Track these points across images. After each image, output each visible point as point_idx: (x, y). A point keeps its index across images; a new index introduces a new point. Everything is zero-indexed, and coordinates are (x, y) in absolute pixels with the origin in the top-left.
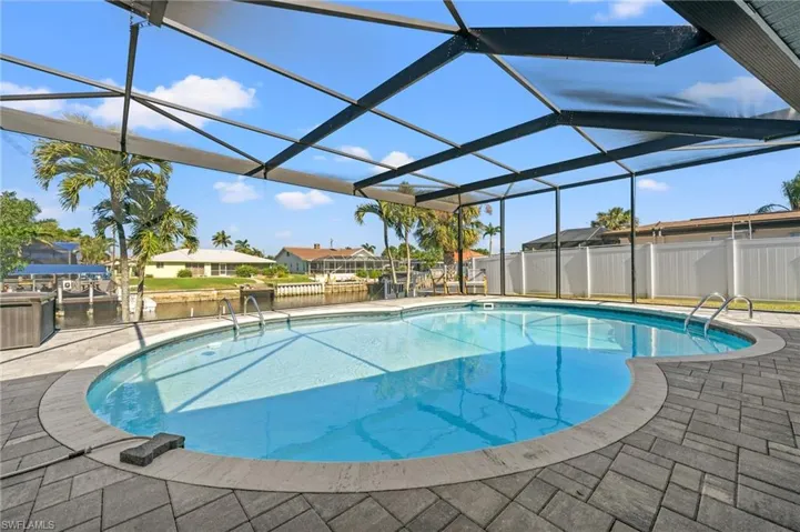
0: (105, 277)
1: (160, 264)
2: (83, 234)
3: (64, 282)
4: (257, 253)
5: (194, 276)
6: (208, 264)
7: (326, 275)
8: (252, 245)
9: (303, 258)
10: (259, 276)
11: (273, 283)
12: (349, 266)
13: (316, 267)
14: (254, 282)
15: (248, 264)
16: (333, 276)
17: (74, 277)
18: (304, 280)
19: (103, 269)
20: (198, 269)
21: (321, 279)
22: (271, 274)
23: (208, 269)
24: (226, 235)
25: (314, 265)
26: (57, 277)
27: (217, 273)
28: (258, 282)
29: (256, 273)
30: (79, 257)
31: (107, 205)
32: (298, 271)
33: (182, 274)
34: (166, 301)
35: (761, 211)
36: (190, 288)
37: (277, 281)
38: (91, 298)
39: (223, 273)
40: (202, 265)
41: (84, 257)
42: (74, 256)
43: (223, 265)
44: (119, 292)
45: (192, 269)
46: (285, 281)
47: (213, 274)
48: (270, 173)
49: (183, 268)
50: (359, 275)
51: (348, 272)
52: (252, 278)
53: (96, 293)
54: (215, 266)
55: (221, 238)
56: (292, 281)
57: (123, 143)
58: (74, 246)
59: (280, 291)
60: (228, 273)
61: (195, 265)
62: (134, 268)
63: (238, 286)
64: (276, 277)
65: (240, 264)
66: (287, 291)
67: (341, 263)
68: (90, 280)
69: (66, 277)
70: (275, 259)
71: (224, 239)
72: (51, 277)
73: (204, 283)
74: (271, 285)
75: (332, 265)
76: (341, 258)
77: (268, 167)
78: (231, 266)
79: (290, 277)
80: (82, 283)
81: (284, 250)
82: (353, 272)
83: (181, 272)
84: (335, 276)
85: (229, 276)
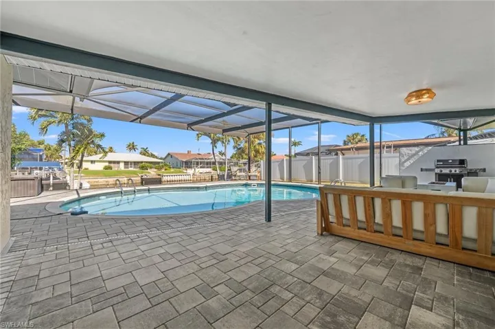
0: (60, 169)
1: (92, 162)
2: (46, 144)
3: (35, 172)
4: (153, 156)
5: (113, 169)
6: (122, 162)
7: (193, 170)
8: (150, 151)
9: (180, 159)
10: (153, 169)
11: (161, 174)
12: (208, 164)
13: (188, 164)
14: (149, 173)
15: (147, 162)
16: (197, 170)
17: (41, 169)
18: (180, 172)
19: (58, 164)
20: (116, 165)
21: (190, 171)
22: (160, 169)
23: (122, 165)
24: (135, 144)
25: (186, 163)
26: (31, 168)
27: (128, 168)
28: (152, 173)
29: (151, 168)
30: (44, 157)
31: (64, 133)
32: (177, 167)
33: (106, 168)
34: (96, 183)
35: (427, 138)
36: (110, 176)
37: (163, 172)
38: (51, 181)
39: (131, 167)
40: (118, 162)
41: (47, 156)
42: (41, 156)
43: (131, 163)
44: (68, 178)
45: (112, 165)
46: (167, 173)
47: (125, 168)
48: (142, 121)
49: (107, 164)
50: (214, 170)
51: (208, 167)
52: (149, 170)
53: (55, 178)
54: (126, 163)
55: (131, 146)
56: (173, 173)
57: (72, 110)
58: (40, 150)
59: (165, 179)
60: (134, 167)
61: (114, 162)
62: (77, 164)
63: (140, 175)
64: (163, 170)
65: (142, 162)
66: (169, 178)
67: (204, 162)
68: (51, 171)
69: (36, 168)
70: (164, 159)
71: (133, 146)
72: (28, 169)
73: (120, 173)
74: (159, 175)
75: (197, 164)
76: (203, 159)
77: (141, 118)
78: (136, 163)
79: (172, 170)
80: (46, 172)
81: (169, 154)
82: (210, 167)
83: (106, 167)
84: (199, 170)
85: (135, 169)
